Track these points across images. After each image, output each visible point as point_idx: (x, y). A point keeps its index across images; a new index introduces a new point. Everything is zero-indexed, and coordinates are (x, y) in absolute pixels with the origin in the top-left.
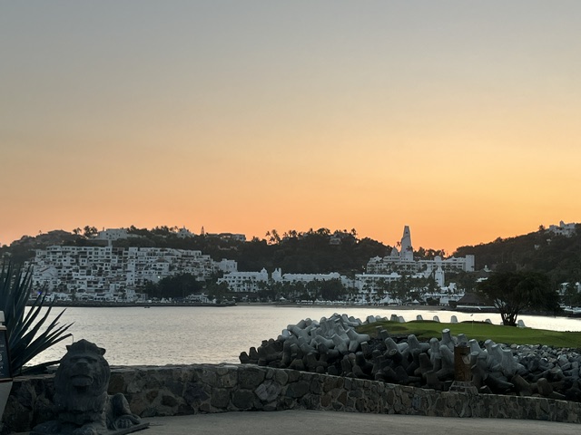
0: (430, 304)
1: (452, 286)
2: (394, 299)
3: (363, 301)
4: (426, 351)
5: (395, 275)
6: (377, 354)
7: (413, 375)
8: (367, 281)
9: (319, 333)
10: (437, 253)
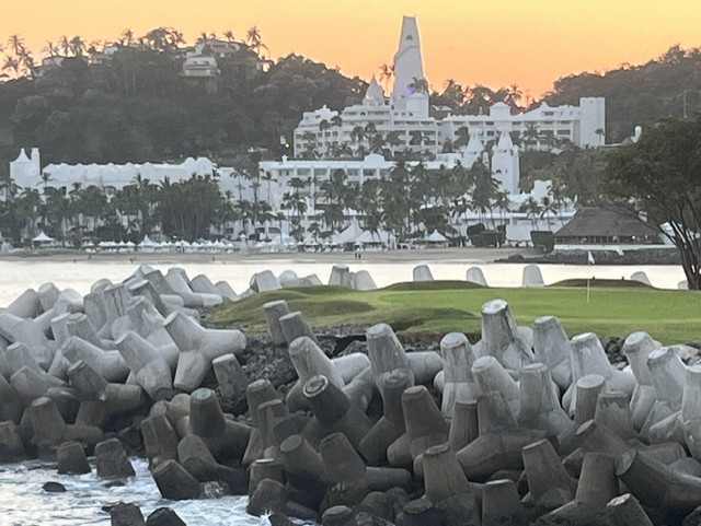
0: (478, 244)
1: (541, 189)
2: (373, 229)
3: (284, 239)
4: (428, 379)
5: (376, 162)
6: (263, 394)
7: (383, 461)
8: (296, 183)
9: (80, 329)
10: (499, 97)
